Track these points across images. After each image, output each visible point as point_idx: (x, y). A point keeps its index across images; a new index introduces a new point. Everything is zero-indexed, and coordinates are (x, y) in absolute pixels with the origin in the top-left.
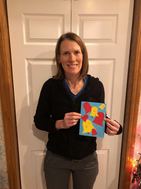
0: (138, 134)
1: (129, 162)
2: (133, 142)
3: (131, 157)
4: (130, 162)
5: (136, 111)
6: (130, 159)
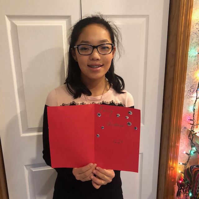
0: (183, 127)
1: (172, 167)
2: (178, 138)
3: (175, 161)
4: (174, 168)
6: (173, 164)
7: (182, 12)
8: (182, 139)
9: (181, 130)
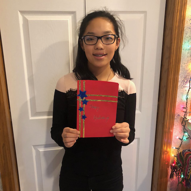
0: (177, 115)
1: (166, 151)
2: (172, 125)
4: (168, 152)
5: (175, 83)
6: (167, 148)
7: (177, 8)
8: (176, 126)
9: (175, 118)
